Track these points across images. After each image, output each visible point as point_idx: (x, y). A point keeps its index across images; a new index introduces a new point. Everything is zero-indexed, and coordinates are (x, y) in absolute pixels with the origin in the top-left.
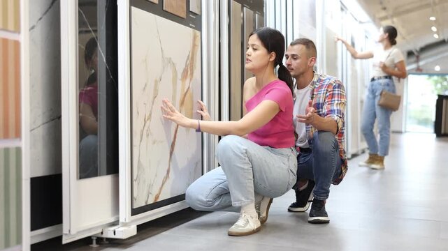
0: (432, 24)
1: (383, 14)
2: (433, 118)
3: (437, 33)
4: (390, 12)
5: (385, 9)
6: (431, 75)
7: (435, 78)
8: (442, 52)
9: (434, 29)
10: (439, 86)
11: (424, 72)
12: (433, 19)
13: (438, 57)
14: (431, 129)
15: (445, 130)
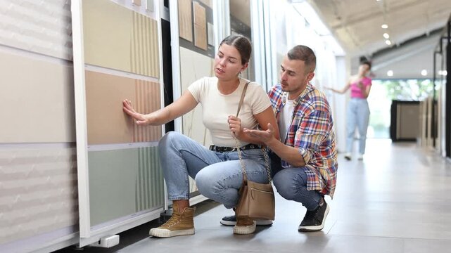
0: (385, 31)
1: (337, 23)
2: (388, 123)
3: (389, 39)
4: (344, 20)
5: (339, 18)
6: (384, 80)
7: (388, 83)
8: (394, 57)
9: (386, 36)
10: (392, 91)
11: (377, 77)
12: (385, 26)
13: (391, 62)
14: (386, 134)
15: (400, 134)
